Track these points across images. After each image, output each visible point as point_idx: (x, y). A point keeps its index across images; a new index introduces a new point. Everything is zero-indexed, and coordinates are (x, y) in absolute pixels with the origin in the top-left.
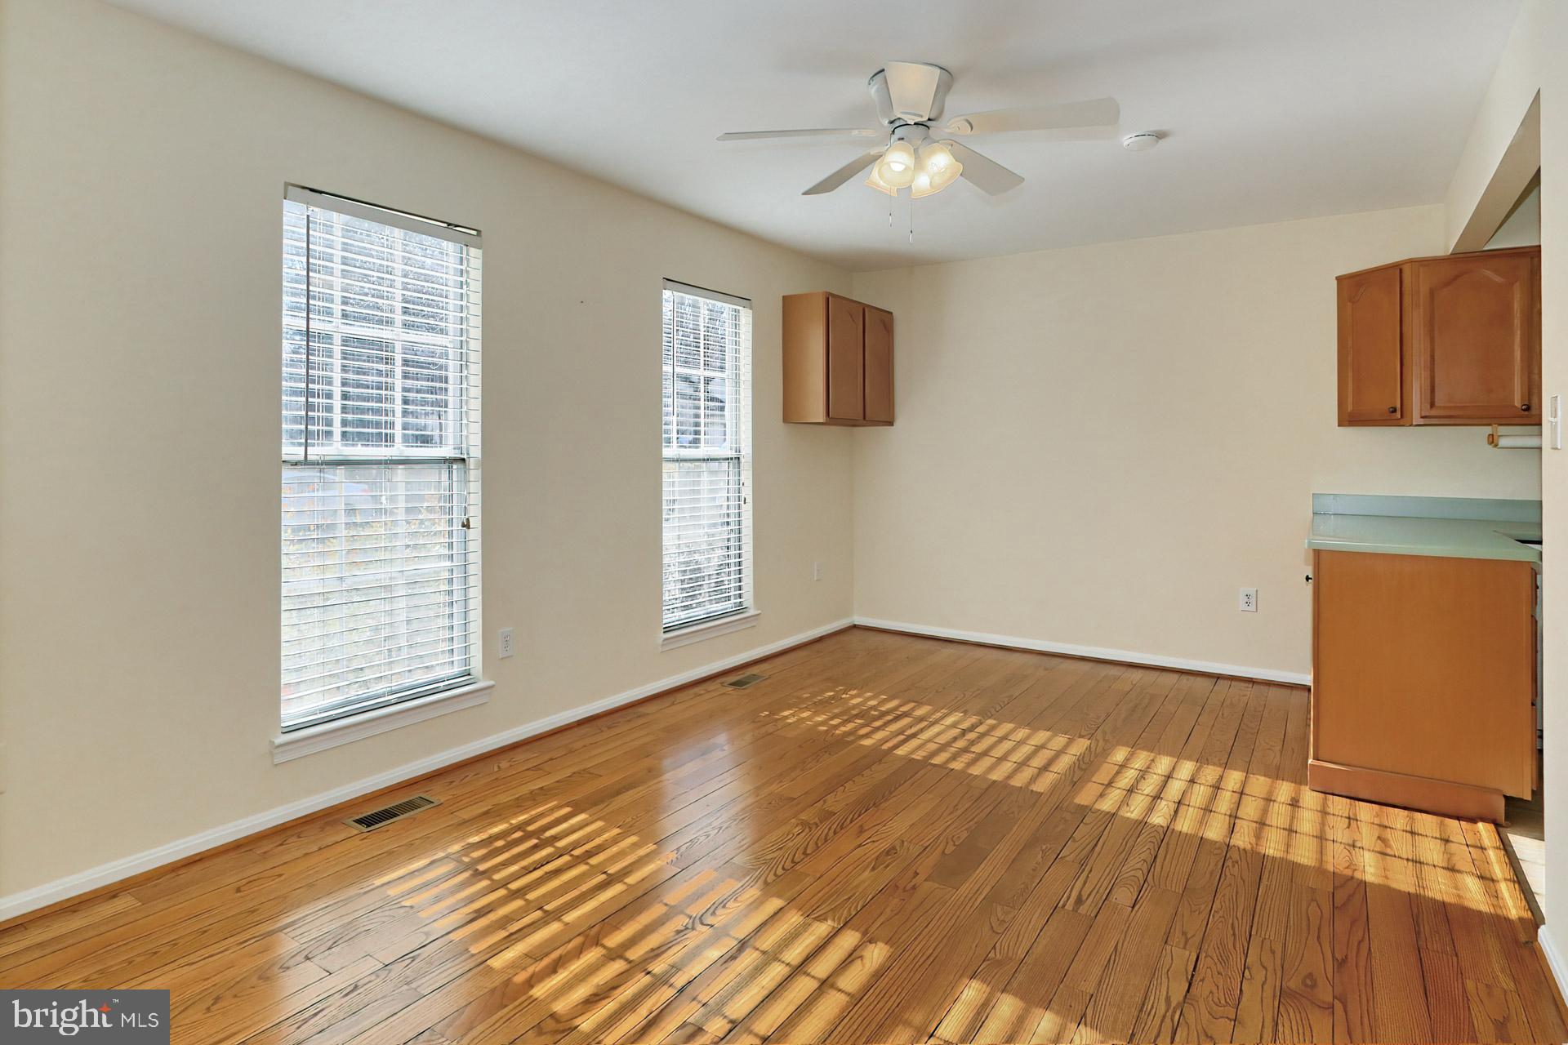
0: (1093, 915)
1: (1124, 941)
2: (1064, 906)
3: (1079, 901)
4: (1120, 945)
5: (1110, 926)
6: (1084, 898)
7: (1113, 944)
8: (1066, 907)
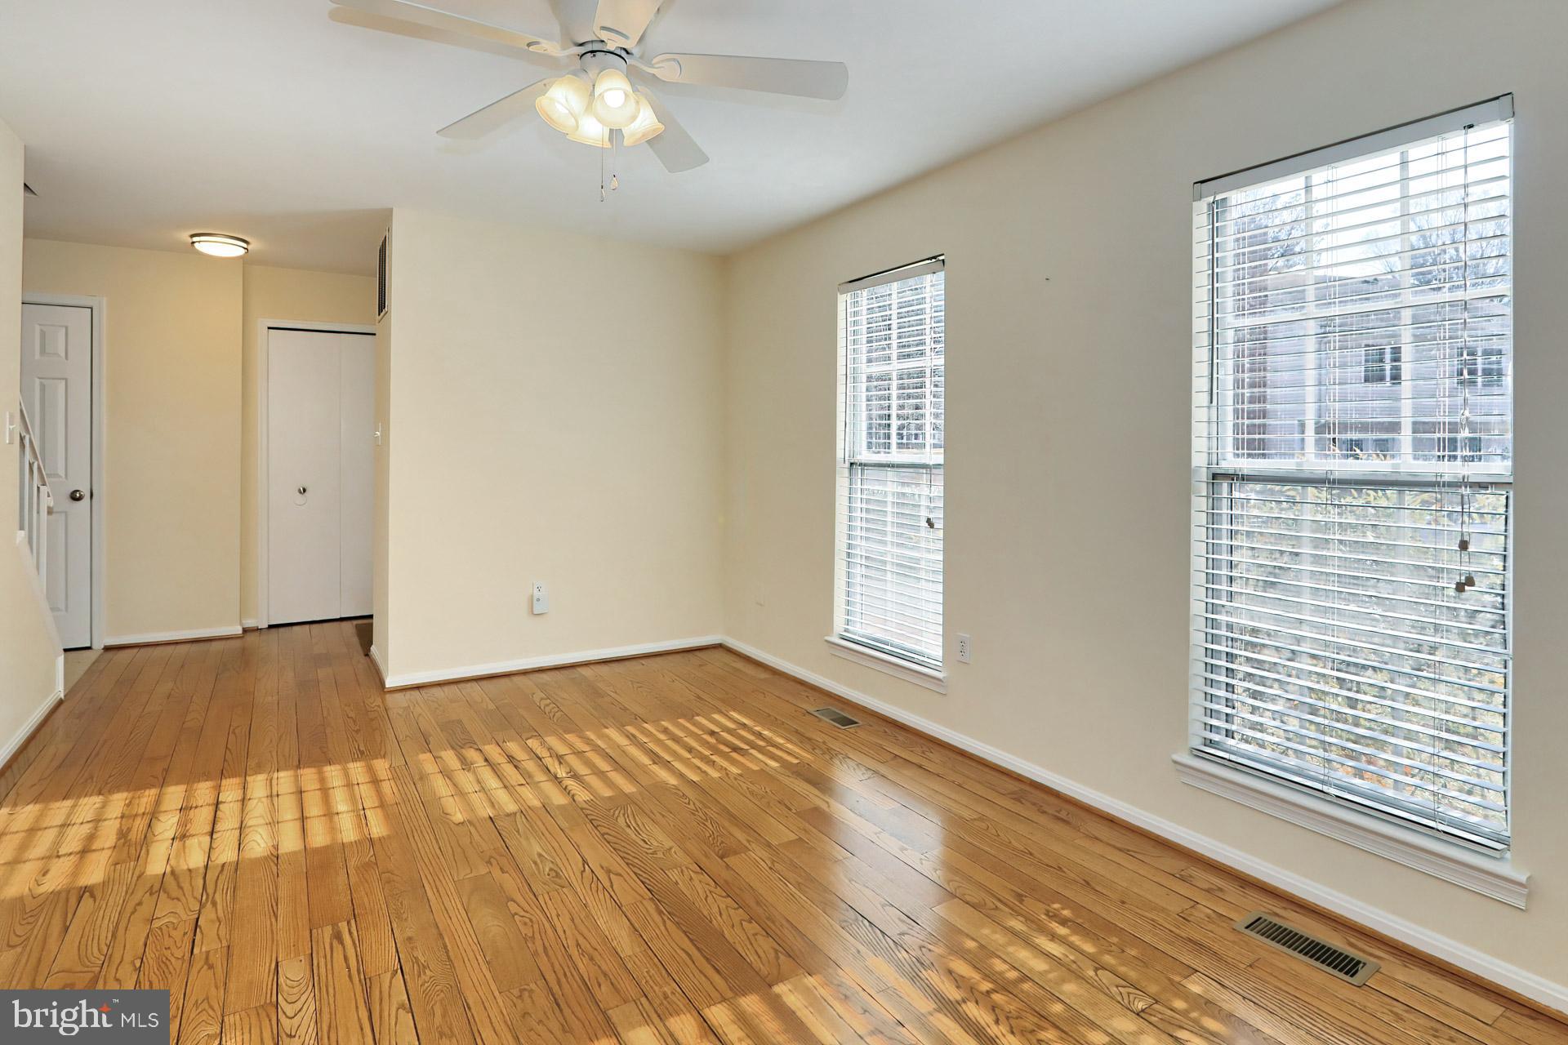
0: (314, 931)
1: (271, 924)
2: (348, 923)
3: (338, 936)
4: (273, 920)
5: (292, 931)
6: (335, 943)
7: (280, 919)
8: (345, 923)
